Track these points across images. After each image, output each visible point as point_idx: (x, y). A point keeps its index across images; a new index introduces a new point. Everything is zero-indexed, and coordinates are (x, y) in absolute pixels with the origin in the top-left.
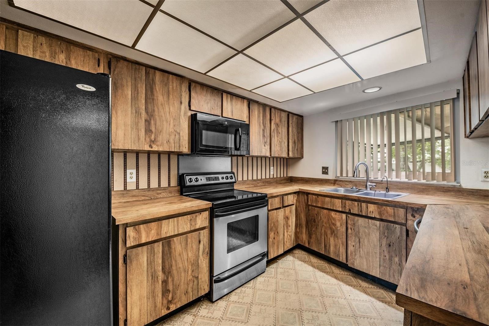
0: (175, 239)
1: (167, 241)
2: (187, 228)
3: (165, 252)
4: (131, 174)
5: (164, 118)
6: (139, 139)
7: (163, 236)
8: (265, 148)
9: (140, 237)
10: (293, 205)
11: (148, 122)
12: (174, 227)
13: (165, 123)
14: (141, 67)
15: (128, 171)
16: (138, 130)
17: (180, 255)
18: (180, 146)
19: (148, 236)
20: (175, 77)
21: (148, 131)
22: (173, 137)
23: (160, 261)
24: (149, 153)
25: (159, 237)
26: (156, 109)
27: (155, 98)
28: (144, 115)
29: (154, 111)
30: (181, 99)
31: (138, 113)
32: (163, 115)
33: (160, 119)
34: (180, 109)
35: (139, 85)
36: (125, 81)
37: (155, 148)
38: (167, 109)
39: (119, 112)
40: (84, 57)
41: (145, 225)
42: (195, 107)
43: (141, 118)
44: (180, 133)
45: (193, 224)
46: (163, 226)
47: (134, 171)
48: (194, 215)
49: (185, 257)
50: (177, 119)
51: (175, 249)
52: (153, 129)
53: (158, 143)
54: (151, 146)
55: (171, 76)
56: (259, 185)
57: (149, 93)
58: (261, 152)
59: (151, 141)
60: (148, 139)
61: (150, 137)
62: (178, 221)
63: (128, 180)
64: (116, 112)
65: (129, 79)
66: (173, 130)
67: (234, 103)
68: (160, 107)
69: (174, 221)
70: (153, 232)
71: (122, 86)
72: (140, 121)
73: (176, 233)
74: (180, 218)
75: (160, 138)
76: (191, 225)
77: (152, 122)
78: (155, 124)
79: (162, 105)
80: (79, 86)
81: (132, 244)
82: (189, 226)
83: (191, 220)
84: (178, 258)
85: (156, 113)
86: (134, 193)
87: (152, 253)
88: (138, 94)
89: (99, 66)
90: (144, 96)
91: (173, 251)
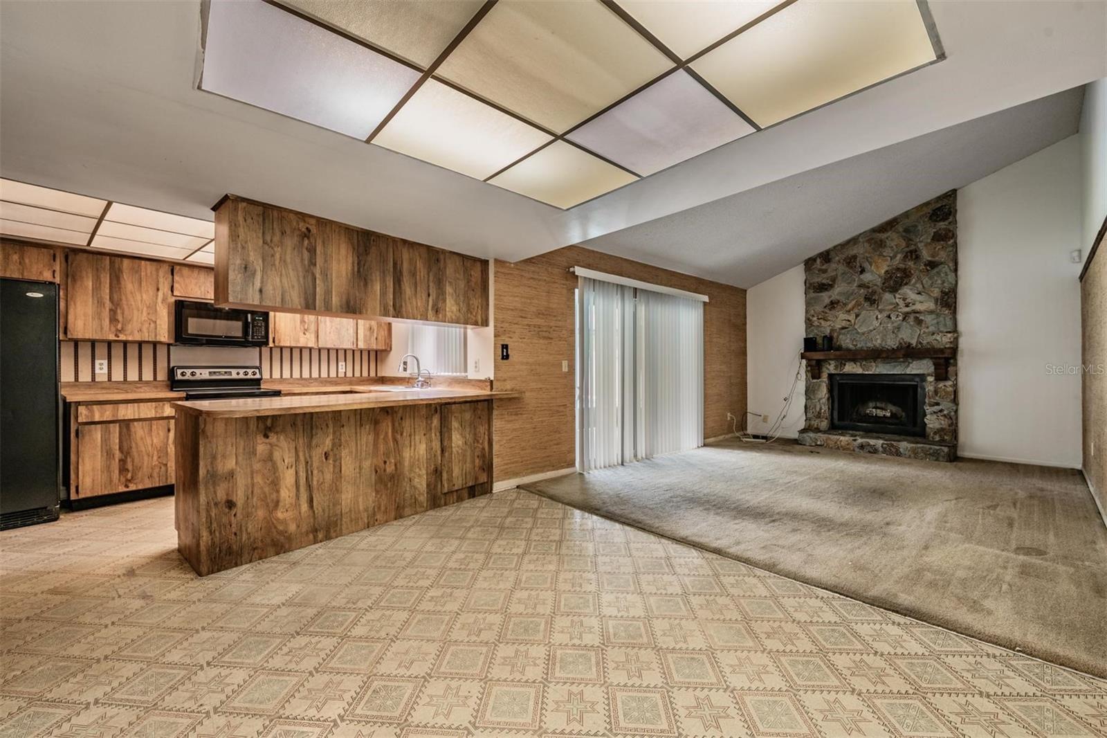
0: (135, 423)
1: (126, 424)
2: (152, 414)
3: (123, 434)
4: (101, 364)
5: (134, 306)
6: (102, 328)
7: (120, 418)
8: (304, 337)
9: (93, 416)
11: (113, 312)
12: (134, 412)
13: (135, 312)
14: (104, 257)
15: (97, 362)
16: (100, 319)
17: (142, 439)
18: (156, 335)
19: (102, 415)
20: (148, 263)
21: (113, 320)
22: (147, 325)
23: (117, 441)
25: (115, 419)
26: (123, 298)
27: (123, 286)
28: (108, 304)
29: (121, 299)
30: (158, 284)
31: (100, 303)
32: (133, 303)
33: (129, 308)
34: (157, 295)
35: (102, 276)
36: (84, 272)
37: (122, 337)
38: (139, 298)
39: (78, 304)
40: (39, 255)
41: (98, 406)
42: (181, 292)
43: (104, 308)
44: (155, 322)
45: (159, 411)
46: (120, 409)
47: (105, 362)
48: (161, 403)
49: (149, 442)
50: (152, 308)
51: (135, 432)
52: (120, 318)
53: (127, 333)
54: (117, 336)
55: (143, 262)
57: (115, 282)
58: (298, 341)
59: (117, 330)
60: (113, 329)
61: (116, 326)
62: (139, 407)
63: (97, 371)
64: (75, 304)
65: (89, 270)
66: (147, 318)
68: (129, 296)
69: (134, 407)
70: (108, 413)
71: (82, 278)
72: (103, 310)
73: (136, 417)
74: (141, 404)
75: (129, 327)
76: (156, 412)
77: (119, 311)
78: (123, 314)
79: (131, 293)
80: (29, 294)
81: (84, 421)
82: (154, 413)
83: (156, 407)
84: (140, 443)
85: (124, 302)
86: (104, 385)
87: (106, 434)
88: (100, 284)
89: (54, 260)
90: (108, 285)
91: (133, 433)
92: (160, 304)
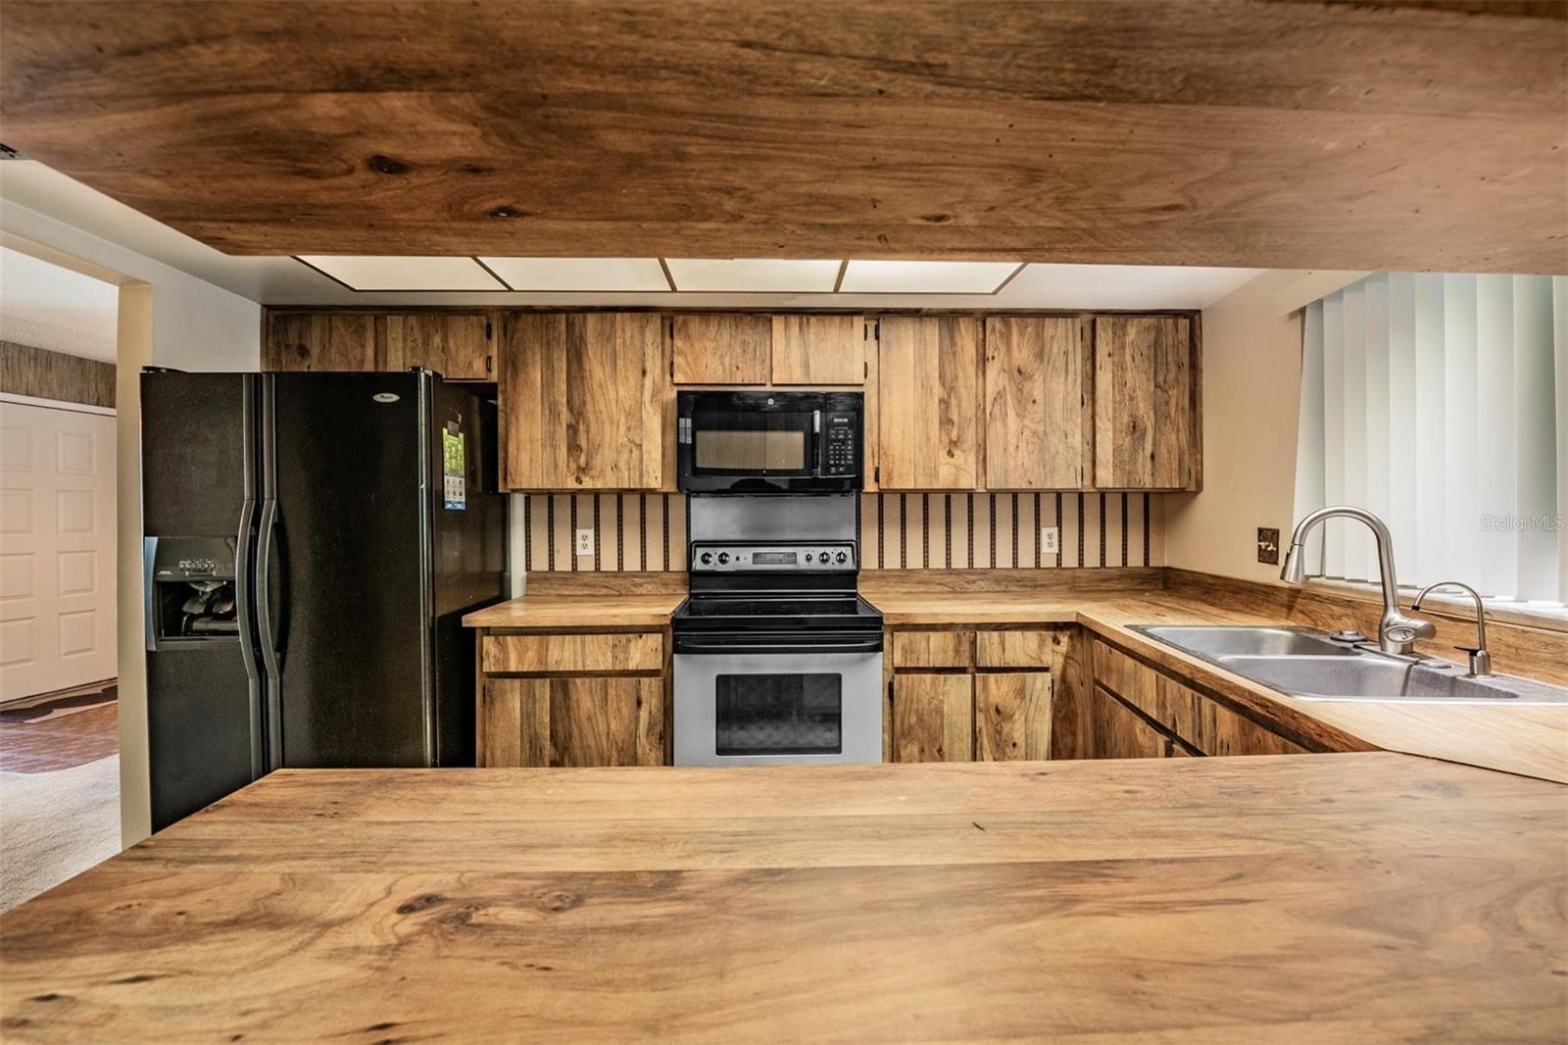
0: (578, 681)
1: (561, 680)
2: (605, 663)
3: (557, 703)
4: (585, 537)
5: (605, 416)
6: (556, 466)
7: (552, 668)
8: (951, 460)
9: (506, 660)
10: (1046, 670)
11: (572, 429)
12: (575, 655)
13: (607, 426)
14: (558, 316)
15: (580, 533)
16: (554, 447)
17: (589, 718)
18: (641, 476)
19: (520, 661)
20: (627, 315)
21: (574, 447)
22: (625, 455)
23: (547, 719)
24: (574, 495)
25: (542, 669)
26: (589, 399)
27: (587, 374)
28: (565, 416)
29: (584, 402)
30: (643, 362)
31: (553, 413)
32: (604, 409)
33: (597, 419)
34: (642, 386)
35: (555, 356)
36: (529, 353)
37: (588, 483)
38: (612, 395)
39: (522, 417)
40: (466, 329)
41: (515, 638)
42: (686, 375)
43: (560, 423)
44: (641, 446)
45: (621, 656)
46: (551, 646)
47: (591, 533)
48: (623, 637)
49: (603, 728)
50: (635, 416)
51: (577, 701)
52: (583, 443)
53: (593, 473)
54: (579, 480)
55: (619, 315)
56: (974, 587)
57: (575, 366)
58: (936, 475)
59: (579, 468)
60: (573, 466)
61: (576, 461)
62: (583, 643)
63: (580, 551)
64: (517, 419)
65: (537, 348)
66: (625, 439)
67: (812, 337)
68: (597, 393)
69: (574, 642)
70: (530, 654)
71: (526, 365)
72: (558, 428)
73: (580, 668)
74: (588, 638)
75: (597, 461)
76: (615, 657)
77: (582, 428)
78: (588, 432)
79: (601, 386)
80: (378, 398)
81: (493, 670)
82: (610, 660)
83: (614, 646)
84: (585, 724)
85: (589, 407)
86: (587, 579)
87: (529, 697)
88: (553, 374)
89: (489, 337)
90: (564, 375)
91: (574, 705)
92: (648, 404)
